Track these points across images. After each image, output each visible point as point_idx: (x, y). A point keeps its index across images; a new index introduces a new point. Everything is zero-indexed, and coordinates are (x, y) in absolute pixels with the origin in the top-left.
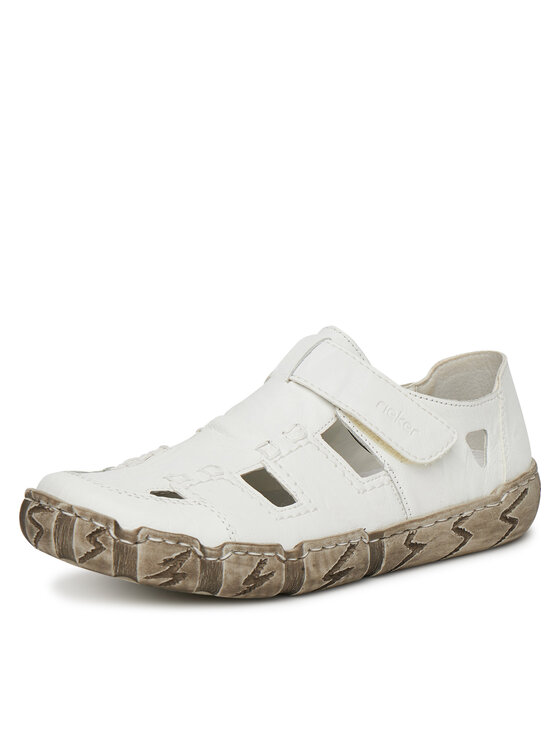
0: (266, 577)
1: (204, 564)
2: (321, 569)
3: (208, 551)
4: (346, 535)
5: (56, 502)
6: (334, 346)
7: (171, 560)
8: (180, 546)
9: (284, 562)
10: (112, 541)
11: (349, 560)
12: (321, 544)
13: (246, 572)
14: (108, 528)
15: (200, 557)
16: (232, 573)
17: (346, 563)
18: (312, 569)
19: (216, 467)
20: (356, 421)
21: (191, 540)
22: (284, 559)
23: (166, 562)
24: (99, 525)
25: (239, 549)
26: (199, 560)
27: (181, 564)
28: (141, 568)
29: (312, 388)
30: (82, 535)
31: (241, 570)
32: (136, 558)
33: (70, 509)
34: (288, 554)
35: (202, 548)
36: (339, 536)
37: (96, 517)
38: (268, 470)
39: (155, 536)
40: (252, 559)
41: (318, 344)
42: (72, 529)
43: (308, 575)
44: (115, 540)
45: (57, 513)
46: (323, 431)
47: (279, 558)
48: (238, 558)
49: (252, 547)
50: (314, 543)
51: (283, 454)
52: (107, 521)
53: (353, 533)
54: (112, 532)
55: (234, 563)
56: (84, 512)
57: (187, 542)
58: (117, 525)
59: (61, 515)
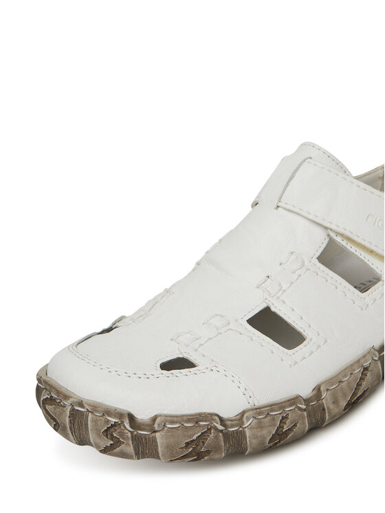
0: (290, 430)
1: (227, 436)
2: (341, 403)
3: (229, 423)
4: (358, 361)
5: (66, 397)
6: (315, 165)
7: (192, 441)
8: (200, 426)
9: (305, 410)
10: (129, 435)
11: (364, 383)
12: (336, 380)
13: (270, 432)
14: (122, 422)
15: (221, 431)
16: (257, 437)
17: (362, 388)
18: (332, 406)
19: (222, 316)
20: (349, 239)
21: (209, 417)
22: (304, 407)
23: (187, 444)
24: (113, 420)
25: (260, 414)
26: (221, 434)
27: (204, 443)
28: (163, 455)
29: (300, 212)
30: (98, 431)
31: (265, 432)
32: (157, 446)
33: (81, 404)
34: (307, 401)
35: (222, 420)
36: (352, 365)
37: (108, 412)
38: (273, 309)
39: (172, 422)
40: (273, 420)
41: (300, 165)
42: (86, 424)
43: (329, 413)
44: (132, 432)
45: (69, 408)
46: (318, 254)
47: (300, 409)
48: (260, 422)
49: (272, 406)
50: (330, 381)
51: (284, 287)
52: (120, 415)
53: (364, 356)
54: (127, 426)
55: (257, 428)
56: (95, 408)
57: (205, 421)
58: (131, 417)
59: (73, 409)
